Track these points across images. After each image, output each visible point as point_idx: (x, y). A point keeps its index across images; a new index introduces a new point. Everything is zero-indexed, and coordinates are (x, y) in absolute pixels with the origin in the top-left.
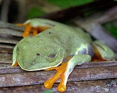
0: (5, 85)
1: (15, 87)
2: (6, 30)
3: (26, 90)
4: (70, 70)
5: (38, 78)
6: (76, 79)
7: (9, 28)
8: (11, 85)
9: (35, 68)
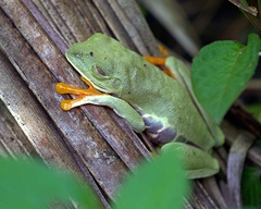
0: (31, 42)
1: (36, 54)
2: (133, 28)
3: (39, 68)
4: (95, 100)
5: (62, 72)
6: (90, 115)
7: (138, 31)
8: (35, 48)
9: (74, 62)
